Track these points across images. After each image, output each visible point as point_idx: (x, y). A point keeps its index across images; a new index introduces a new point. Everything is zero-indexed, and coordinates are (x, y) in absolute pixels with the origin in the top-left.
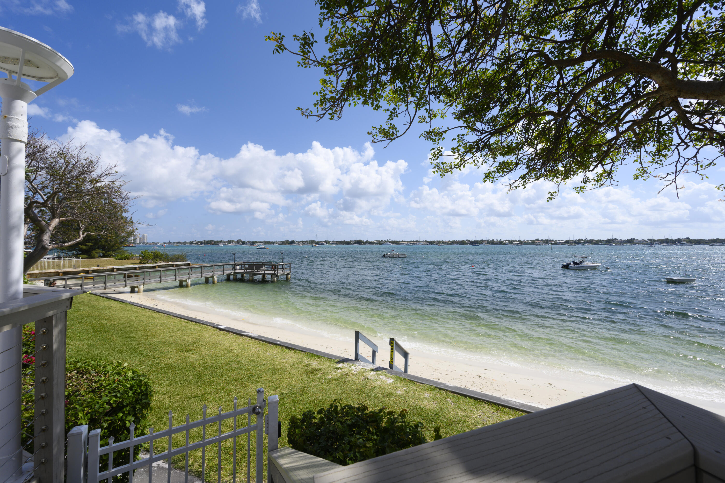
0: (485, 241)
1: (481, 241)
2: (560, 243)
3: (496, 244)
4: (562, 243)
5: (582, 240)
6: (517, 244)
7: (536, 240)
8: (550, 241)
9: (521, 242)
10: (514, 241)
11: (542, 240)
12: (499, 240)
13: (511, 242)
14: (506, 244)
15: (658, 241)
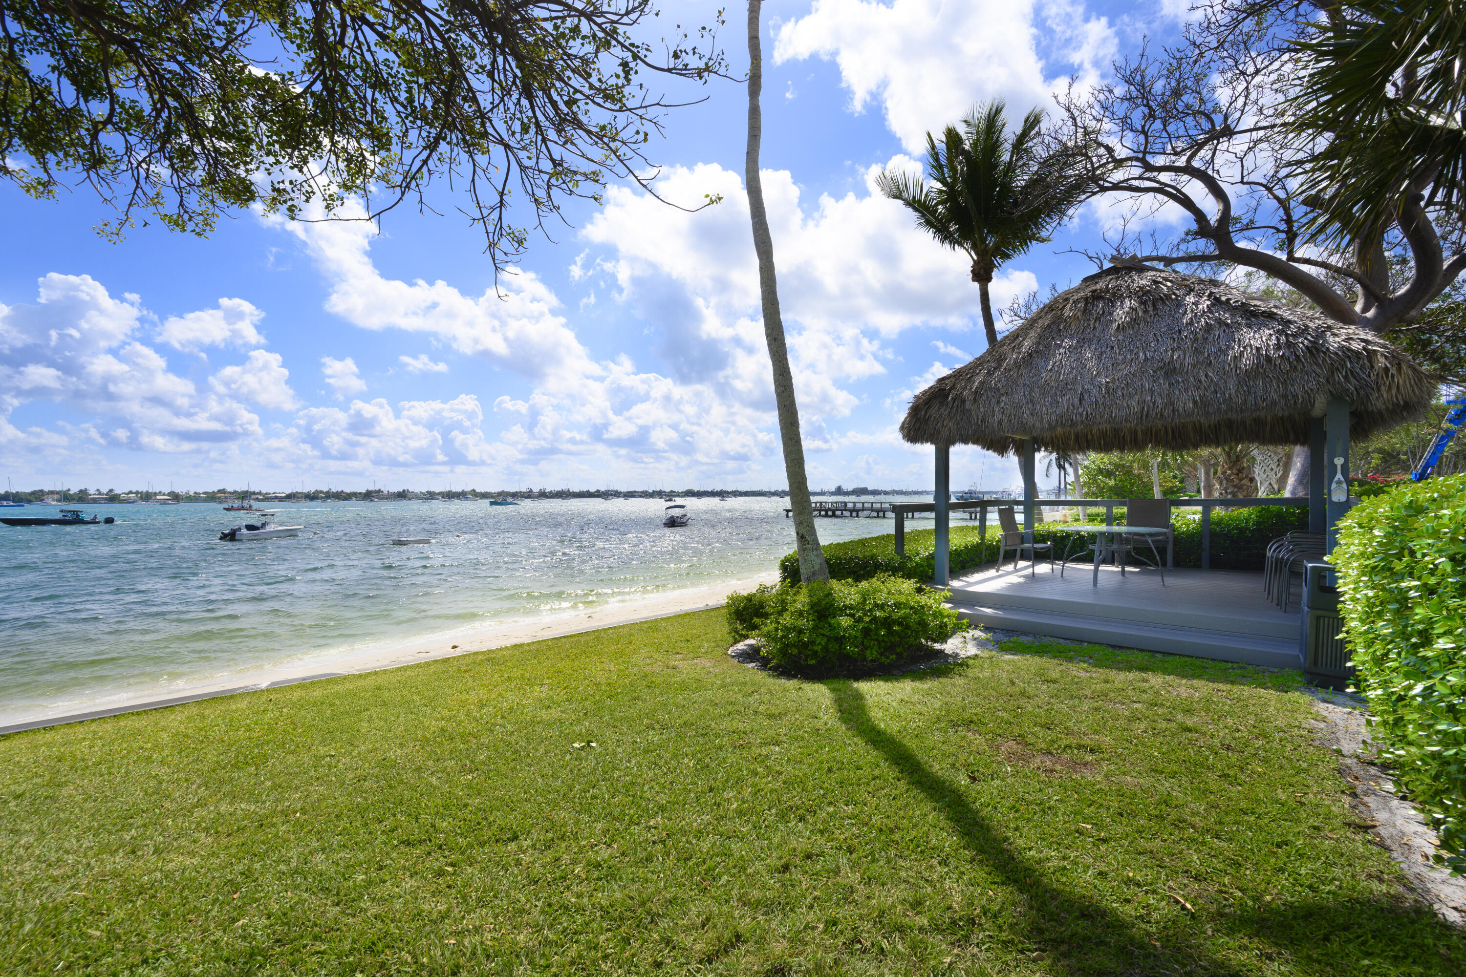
0: (52, 492)
1: (34, 493)
2: (276, 498)
3: (95, 501)
4: (281, 499)
5: (322, 492)
6: (164, 502)
7: (219, 491)
8: (254, 493)
9: (175, 497)
10: (156, 494)
11: (235, 492)
12: (105, 491)
13: (147, 497)
14: (129, 501)
15: (439, 494)
